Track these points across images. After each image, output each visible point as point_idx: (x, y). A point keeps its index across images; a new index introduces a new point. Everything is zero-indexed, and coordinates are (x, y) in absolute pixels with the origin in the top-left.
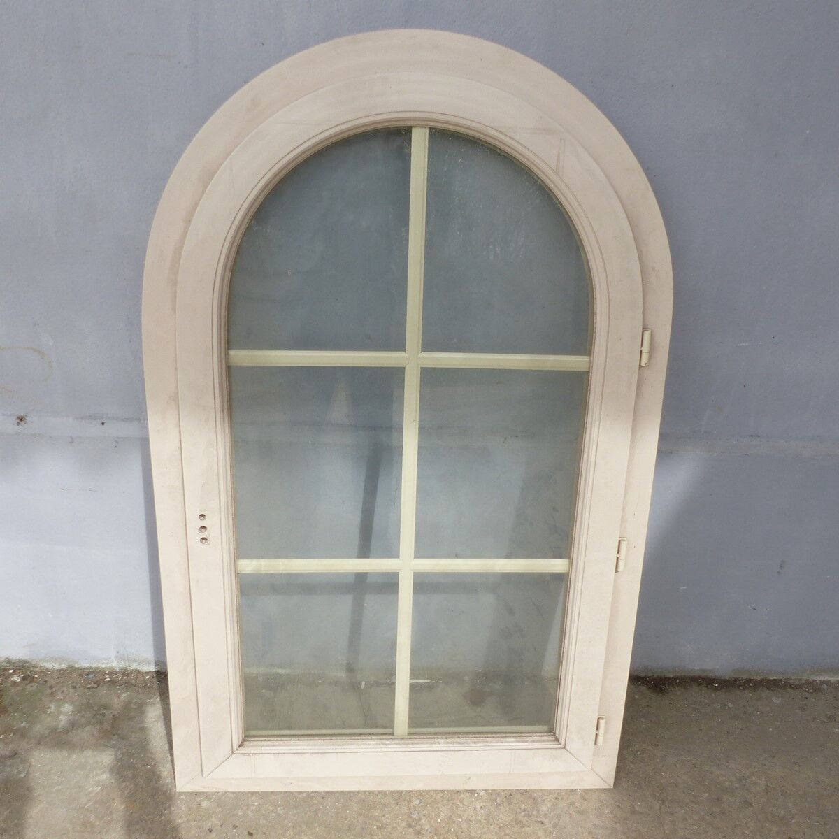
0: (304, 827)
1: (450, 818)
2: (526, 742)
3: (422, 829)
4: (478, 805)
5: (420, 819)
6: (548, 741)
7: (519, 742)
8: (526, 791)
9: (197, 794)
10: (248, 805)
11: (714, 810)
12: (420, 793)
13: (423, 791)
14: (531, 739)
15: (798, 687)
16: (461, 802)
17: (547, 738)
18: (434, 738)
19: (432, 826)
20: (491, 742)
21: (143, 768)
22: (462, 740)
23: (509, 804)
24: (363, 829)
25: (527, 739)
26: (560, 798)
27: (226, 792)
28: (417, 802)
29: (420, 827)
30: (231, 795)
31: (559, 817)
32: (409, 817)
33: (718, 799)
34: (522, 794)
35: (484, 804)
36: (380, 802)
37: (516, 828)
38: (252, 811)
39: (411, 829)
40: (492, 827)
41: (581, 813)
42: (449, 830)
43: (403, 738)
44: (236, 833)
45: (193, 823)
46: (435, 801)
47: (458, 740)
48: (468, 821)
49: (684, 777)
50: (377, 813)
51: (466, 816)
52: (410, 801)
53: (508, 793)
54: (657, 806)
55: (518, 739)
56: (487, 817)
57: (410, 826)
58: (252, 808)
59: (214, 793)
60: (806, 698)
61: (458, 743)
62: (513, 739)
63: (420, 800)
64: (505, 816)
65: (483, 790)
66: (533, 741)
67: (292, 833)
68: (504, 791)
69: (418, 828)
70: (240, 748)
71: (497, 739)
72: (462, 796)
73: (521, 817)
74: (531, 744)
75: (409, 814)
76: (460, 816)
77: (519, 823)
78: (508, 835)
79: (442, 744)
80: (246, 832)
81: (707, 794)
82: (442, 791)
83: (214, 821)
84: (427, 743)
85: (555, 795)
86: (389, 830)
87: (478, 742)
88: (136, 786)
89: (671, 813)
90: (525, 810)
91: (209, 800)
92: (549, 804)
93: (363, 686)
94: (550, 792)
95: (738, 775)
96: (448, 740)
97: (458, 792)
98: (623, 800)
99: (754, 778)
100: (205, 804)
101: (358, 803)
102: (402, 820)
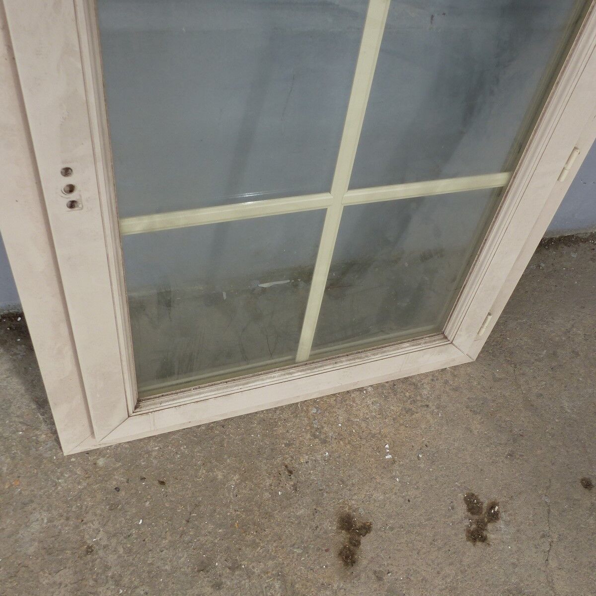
0: (215, 462)
1: (349, 420)
2: (420, 344)
3: (327, 437)
4: (369, 402)
5: (323, 427)
6: (438, 340)
7: (413, 346)
8: (406, 379)
9: (88, 453)
10: (148, 452)
11: (553, 364)
12: (314, 401)
13: (317, 399)
14: (423, 341)
15: (585, 241)
16: (354, 401)
17: (437, 337)
18: (336, 358)
19: (335, 432)
20: (389, 351)
21: (14, 436)
22: (363, 355)
23: (395, 395)
24: (272, 450)
25: (420, 341)
26: (435, 379)
27: (120, 444)
28: (314, 411)
29: (324, 436)
30: (127, 446)
31: (439, 397)
32: (312, 428)
33: (555, 354)
34: (403, 382)
35: (375, 400)
36: (280, 419)
37: (407, 417)
38: (155, 458)
39: (317, 440)
40: (387, 420)
41: (456, 389)
42: (351, 434)
43: (306, 364)
44: (146, 485)
45: (95, 487)
46: (330, 406)
47: (359, 355)
48: (365, 420)
49: (525, 339)
50: (280, 430)
51: (361, 415)
52: (307, 411)
53: (392, 383)
54: (511, 369)
55: (412, 343)
56: (381, 411)
57: (315, 436)
58: (154, 454)
59: (107, 448)
60: (594, 249)
61: (358, 358)
62: (407, 344)
63: (316, 408)
64: (395, 408)
65: (370, 386)
66: (426, 343)
67: (204, 471)
68: (387, 382)
69: (323, 437)
70: (136, 411)
71: (394, 347)
72: (353, 395)
73: (408, 405)
74: (424, 345)
75: (310, 425)
76: (356, 416)
77: (408, 411)
78: (403, 425)
79: (344, 362)
80: (156, 483)
81: (545, 351)
82: (334, 395)
83: (119, 478)
84: (330, 364)
85: (431, 377)
86: (298, 445)
87: (377, 354)
88: (13, 458)
89: (523, 374)
90: (410, 397)
91: (104, 456)
92: (428, 387)
93: (225, 297)
94: (426, 375)
95: (563, 329)
96: (349, 357)
97: (348, 392)
98: (485, 370)
99: (575, 330)
100: (101, 462)
101: (259, 424)
102: (306, 432)
